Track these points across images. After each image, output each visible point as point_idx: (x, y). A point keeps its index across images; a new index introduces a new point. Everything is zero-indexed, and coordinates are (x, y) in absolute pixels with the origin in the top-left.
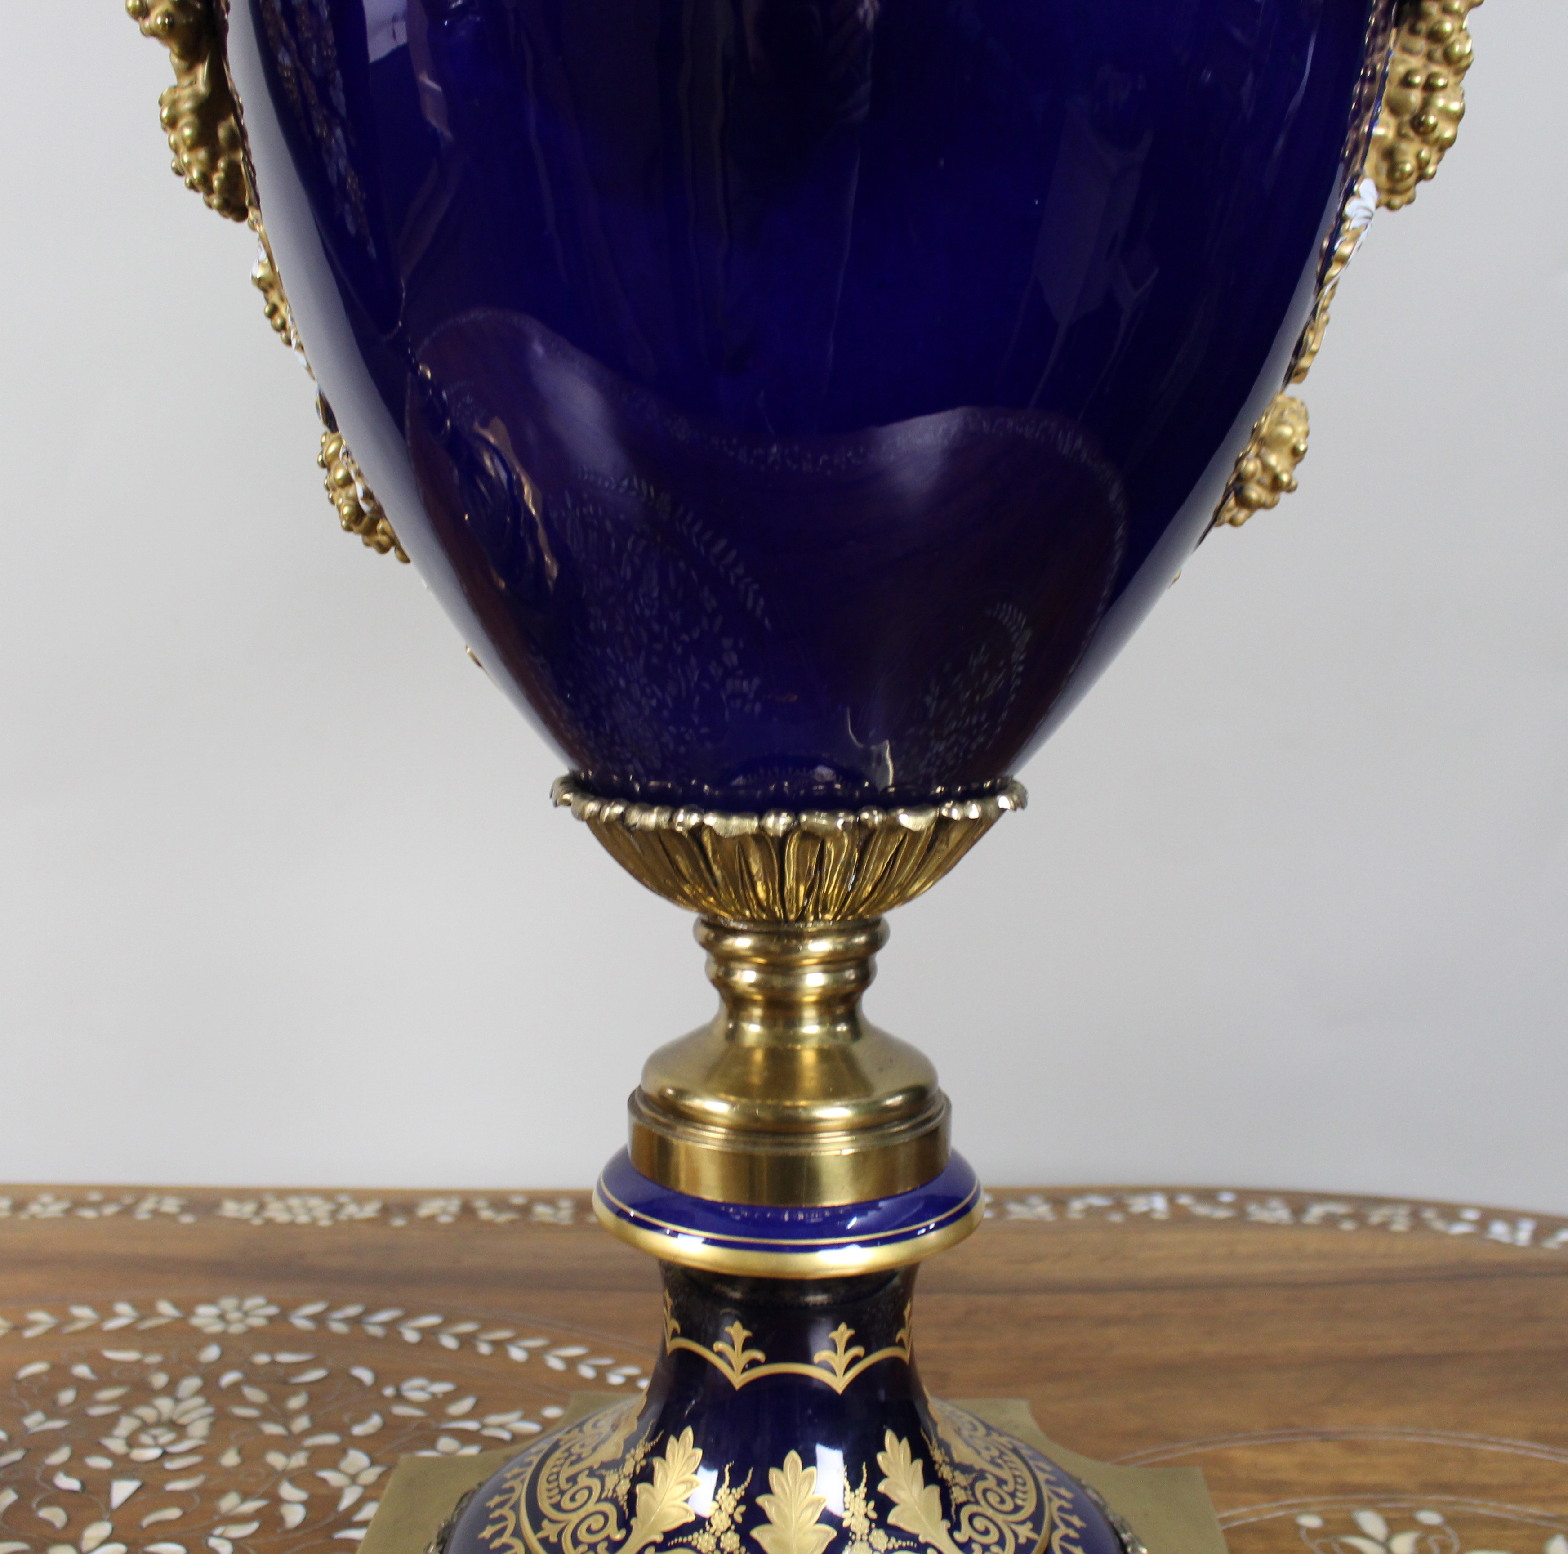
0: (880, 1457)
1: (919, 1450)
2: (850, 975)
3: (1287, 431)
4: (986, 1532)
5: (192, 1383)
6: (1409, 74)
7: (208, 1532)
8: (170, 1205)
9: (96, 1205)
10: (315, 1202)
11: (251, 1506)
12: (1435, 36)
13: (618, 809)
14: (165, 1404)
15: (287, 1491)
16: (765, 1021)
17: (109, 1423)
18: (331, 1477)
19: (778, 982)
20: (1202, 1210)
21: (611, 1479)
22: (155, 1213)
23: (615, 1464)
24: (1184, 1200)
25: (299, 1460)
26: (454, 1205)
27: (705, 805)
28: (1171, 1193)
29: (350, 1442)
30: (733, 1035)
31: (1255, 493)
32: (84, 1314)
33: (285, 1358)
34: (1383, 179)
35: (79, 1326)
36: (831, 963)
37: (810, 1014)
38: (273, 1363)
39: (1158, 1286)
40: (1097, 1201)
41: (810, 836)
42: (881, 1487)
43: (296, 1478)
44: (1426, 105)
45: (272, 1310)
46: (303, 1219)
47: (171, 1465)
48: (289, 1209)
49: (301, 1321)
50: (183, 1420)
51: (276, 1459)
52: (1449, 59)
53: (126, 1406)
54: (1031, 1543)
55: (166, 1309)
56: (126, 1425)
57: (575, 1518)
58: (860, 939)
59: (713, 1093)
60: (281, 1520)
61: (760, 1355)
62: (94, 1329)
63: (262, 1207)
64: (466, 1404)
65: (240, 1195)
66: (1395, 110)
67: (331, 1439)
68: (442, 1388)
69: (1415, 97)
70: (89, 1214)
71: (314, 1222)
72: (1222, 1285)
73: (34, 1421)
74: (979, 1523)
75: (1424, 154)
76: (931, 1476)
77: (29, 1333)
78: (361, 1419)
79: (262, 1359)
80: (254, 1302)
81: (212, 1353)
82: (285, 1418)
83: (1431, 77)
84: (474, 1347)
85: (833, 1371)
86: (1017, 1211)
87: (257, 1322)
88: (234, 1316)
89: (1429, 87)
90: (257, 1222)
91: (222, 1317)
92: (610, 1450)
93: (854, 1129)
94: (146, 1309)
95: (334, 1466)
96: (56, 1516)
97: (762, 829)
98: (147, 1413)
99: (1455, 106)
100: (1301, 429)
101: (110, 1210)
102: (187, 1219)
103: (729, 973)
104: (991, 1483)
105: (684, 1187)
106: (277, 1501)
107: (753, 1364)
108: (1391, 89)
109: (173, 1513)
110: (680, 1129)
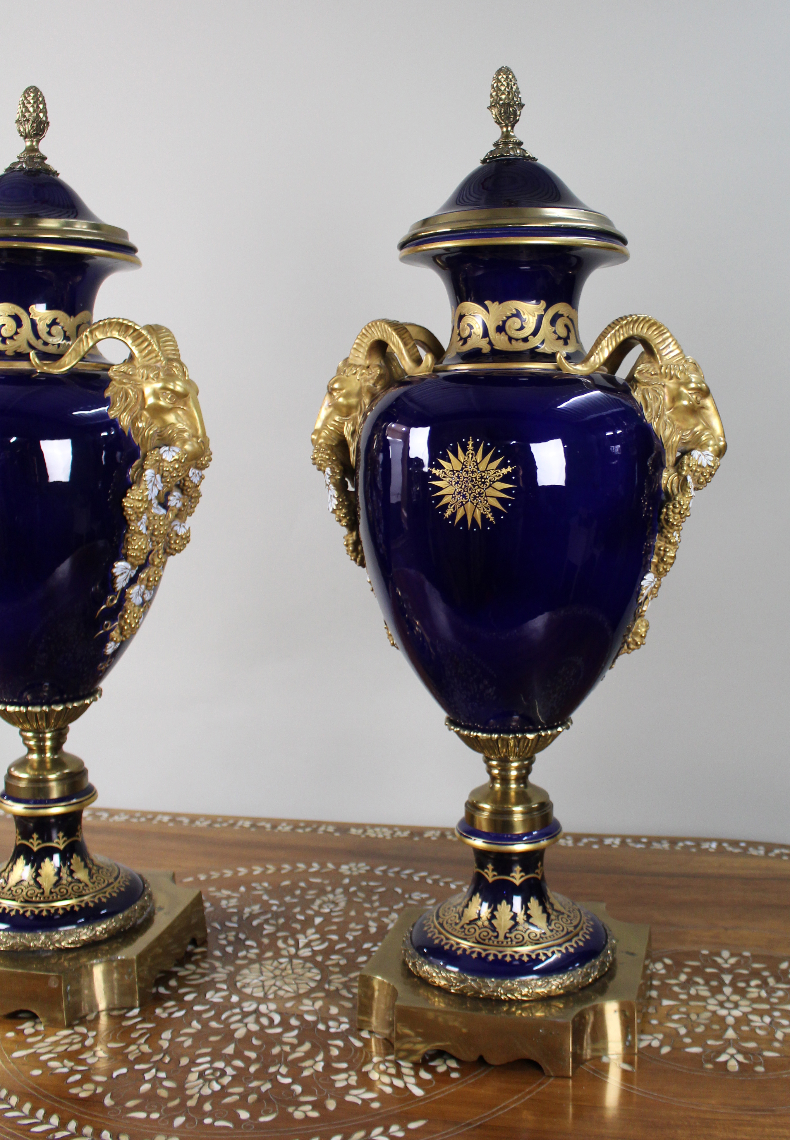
0: (529, 904)
1: (542, 903)
2: (524, 772)
3: (639, 631)
4: (559, 927)
5: (339, 890)
6: (661, 546)
7: (346, 933)
8: (331, 829)
9: (304, 828)
10: (385, 830)
11: (359, 927)
12: (666, 537)
13: (458, 729)
14: (331, 896)
15: (371, 923)
16: (501, 784)
17: (313, 901)
18: (385, 920)
19: (503, 773)
20: (730, 849)
21: (458, 907)
22: (325, 832)
23: (460, 904)
24: (725, 845)
25: (375, 915)
26: (438, 833)
27: (479, 730)
28: (720, 842)
29: (392, 910)
30: (493, 788)
31: (632, 646)
32: (301, 866)
33: (372, 884)
34: (655, 571)
35: (300, 870)
36: (518, 769)
37: (513, 782)
38: (368, 885)
39: (695, 876)
40: (689, 843)
41: (503, 739)
42: (529, 912)
43: (374, 920)
44: (664, 555)
45: (368, 868)
46: (380, 836)
47: (333, 914)
48: (375, 832)
49: (378, 871)
50: (337, 901)
51: (368, 914)
52: (670, 543)
53: (318, 896)
54: (571, 932)
55: (330, 866)
56: (318, 902)
57: (447, 917)
58: (526, 762)
59: (486, 803)
60: (369, 931)
61: (495, 873)
62: (306, 871)
63: (365, 831)
64: (433, 901)
65: (357, 826)
66: (658, 555)
67: (386, 909)
68: (425, 896)
69: (662, 553)
70: (300, 831)
71: (385, 837)
72: (722, 877)
73: (288, 899)
74: (557, 925)
75: (665, 567)
76: (545, 911)
77: (283, 872)
78: (397, 903)
79: (364, 884)
80: (362, 865)
81: (347, 881)
82: (371, 902)
83: (666, 548)
84: (438, 884)
85: (515, 879)
86: (656, 845)
87: (363, 871)
88: (354, 869)
89: (665, 551)
90: (363, 836)
91: (350, 869)
92: (459, 901)
93: (523, 813)
94: (323, 865)
95: (387, 917)
96: (298, 926)
97: (491, 737)
98: (325, 898)
99: (672, 555)
100: (643, 630)
101: (308, 830)
102: (337, 834)
103: (491, 770)
104: (565, 916)
105: (478, 827)
106: (367, 926)
107: (494, 876)
108: (656, 550)
109: (334, 928)
110: (477, 812)
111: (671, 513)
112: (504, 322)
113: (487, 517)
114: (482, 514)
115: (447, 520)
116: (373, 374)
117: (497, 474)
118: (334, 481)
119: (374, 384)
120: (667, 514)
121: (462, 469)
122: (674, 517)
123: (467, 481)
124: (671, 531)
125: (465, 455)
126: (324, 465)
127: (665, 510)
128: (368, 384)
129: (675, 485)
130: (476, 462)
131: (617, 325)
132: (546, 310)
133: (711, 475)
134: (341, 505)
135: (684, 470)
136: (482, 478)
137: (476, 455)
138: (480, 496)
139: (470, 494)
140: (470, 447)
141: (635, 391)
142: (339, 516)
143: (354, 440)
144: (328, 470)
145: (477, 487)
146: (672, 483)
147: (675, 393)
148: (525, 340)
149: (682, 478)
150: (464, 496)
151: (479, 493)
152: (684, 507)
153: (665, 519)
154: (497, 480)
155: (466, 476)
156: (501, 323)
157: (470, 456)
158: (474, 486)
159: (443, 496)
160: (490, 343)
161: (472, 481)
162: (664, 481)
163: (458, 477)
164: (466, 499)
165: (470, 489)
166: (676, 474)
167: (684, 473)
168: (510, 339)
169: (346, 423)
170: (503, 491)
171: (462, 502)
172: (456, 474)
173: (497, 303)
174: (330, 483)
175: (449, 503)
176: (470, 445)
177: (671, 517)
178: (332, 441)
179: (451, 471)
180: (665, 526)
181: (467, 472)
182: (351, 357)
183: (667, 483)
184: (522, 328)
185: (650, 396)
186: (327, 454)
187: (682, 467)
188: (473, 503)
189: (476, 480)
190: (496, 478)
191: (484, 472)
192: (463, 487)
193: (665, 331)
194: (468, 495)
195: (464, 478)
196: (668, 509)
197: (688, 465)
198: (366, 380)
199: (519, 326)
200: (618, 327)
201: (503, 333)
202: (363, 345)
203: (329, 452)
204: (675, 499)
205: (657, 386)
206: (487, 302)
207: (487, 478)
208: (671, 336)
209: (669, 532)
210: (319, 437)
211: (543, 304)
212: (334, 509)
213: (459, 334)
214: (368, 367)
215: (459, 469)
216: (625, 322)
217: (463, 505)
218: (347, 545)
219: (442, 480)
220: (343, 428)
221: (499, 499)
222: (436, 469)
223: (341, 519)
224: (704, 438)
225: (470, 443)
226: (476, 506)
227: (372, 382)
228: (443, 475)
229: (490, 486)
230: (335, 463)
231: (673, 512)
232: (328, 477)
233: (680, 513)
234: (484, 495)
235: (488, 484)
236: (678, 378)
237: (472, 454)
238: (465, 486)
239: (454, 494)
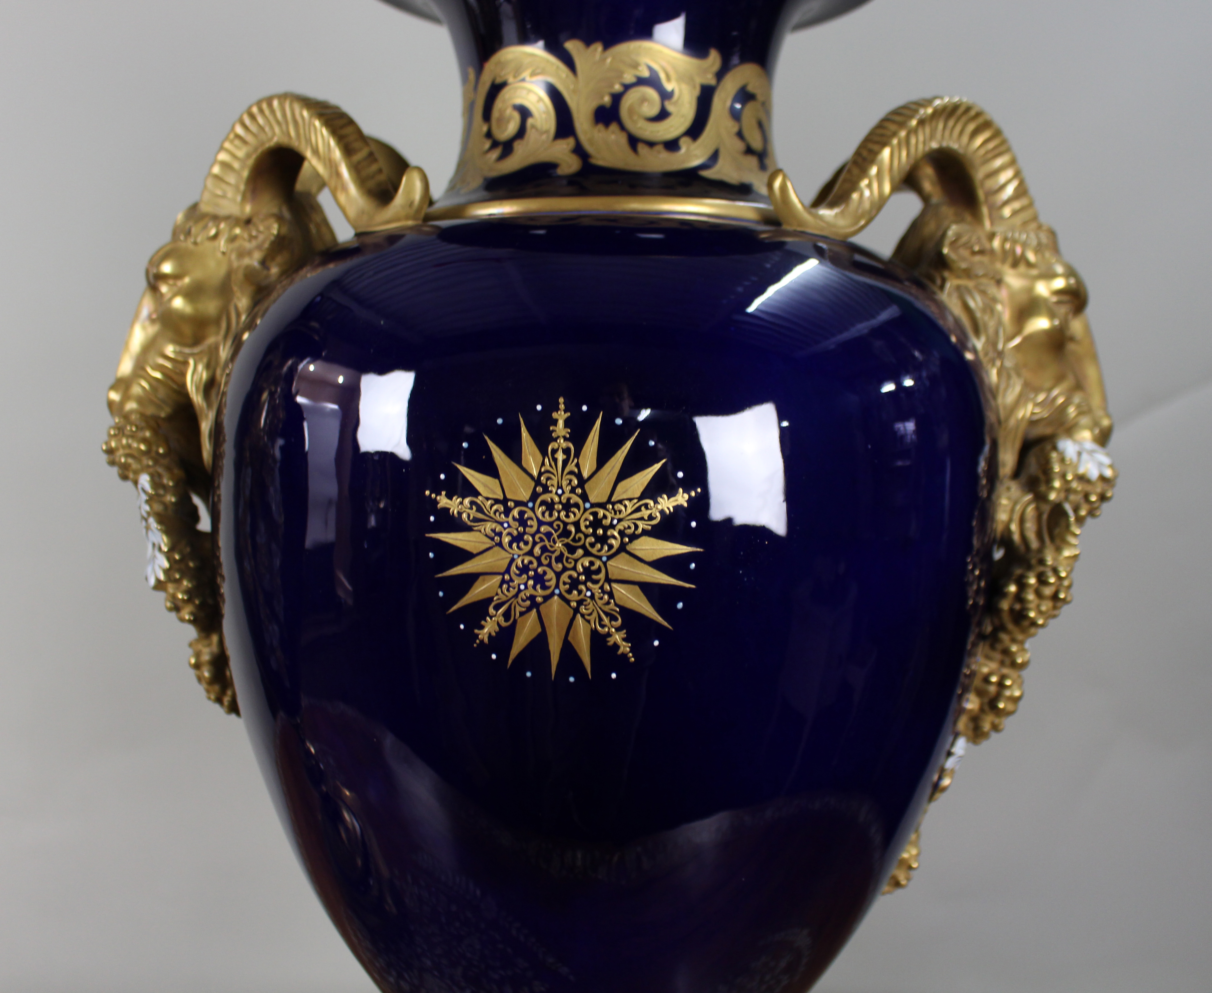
6: (989, 673)
12: (1006, 652)
34: (970, 733)
44: (998, 694)
52: (1014, 665)
66: (980, 693)
69: (992, 689)
75: (997, 721)
83: (1003, 677)
89: (1001, 685)
99: (1017, 693)
108: (977, 682)
111: (1031, 596)
112: (617, 98)
113: (611, 641)
114: (594, 634)
115: (486, 648)
116: (261, 237)
117: (645, 513)
118: (158, 507)
119: (264, 263)
120: (1019, 598)
121: (534, 496)
122: (1038, 606)
123: (548, 535)
124: (1020, 637)
125: (544, 453)
126: (135, 465)
127: (1013, 588)
128: (246, 261)
129: (1031, 527)
130: (579, 476)
131: (911, 117)
132: (720, 75)
133: (1103, 498)
134: (179, 571)
135: (1052, 488)
136: (596, 523)
137: (577, 455)
138: (589, 578)
139: (558, 575)
140: (560, 429)
141: (942, 287)
142: (174, 597)
143: (209, 405)
144: (145, 480)
145: (580, 552)
146: (1022, 521)
147: (1023, 298)
148: (672, 145)
149: (1046, 509)
150: (539, 579)
151: (587, 571)
152: (1066, 583)
153: (1011, 610)
154: (645, 533)
155: (547, 518)
156: (607, 100)
157: (560, 456)
158: (572, 550)
159: (471, 579)
160: (579, 150)
161: (566, 533)
162: (1002, 516)
163: (522, 521)
164: (544, 587)
165: (559, 559)
166: (1029, 497)
167: (1053, 496)
168: (634, 141)
169: (191, 362)
170: (661, 564)
171: (532, 598)
172: (515, 513)
173: (598, 47)
174: (149, 514)
175: (490, 600)
176: (561, 423)
177: (1031, 606)
178: (159, 407)
179: (497, 501)
180: (1010, 626)
181: (550, 506)
182: (207, 196)
183: (1010, 520)
184: (663, 115)
185: (975, 303)
186: (144, 440)
187: (1049, 481)
188: (568, 602)
189: (578, 530)
190: (641, 525)
191: (602, 506)
192: (537, 550)
193: (1002, 148)
194: (550, 575)
195: (540, 523)
196: (1022, 586)
197: (1063, 476)
198: (241, 254)
199: (654, 111)
200: (914, 122)
201: (614, 127)
202: (236, 165)
203: (148, 434)
204: (1042, 562)
205: (984, 281)
206: (572, 46)
207: (612, 526)
208: (1013, 162)
209: (1014, 641)
210: (126, 397)
211: (714, 59)
212: (158, 581)
213: (489, 134)
214: (248, 222)
215: (524, 495)
216: (930, 111)
217: (534, 604)
218: (197, 666)
219: (468, 529)
220: (183, 375)
221: (647, 588)
222: (450, 497)
223: (180, 604)
224: (1072, 411)
225: (561, 416)
226: (576, 611)
227: (257, 256)
228: (473, 513)
229: (622, 548)
230: (165, 461)
231: (1039, 595)
232: (144, 497)
233: (1055, 597)
234: (602, 576)
235: (615, 543)
236: (1029, 265)
237: (566, 451)
238: (544, 549)
239: (508, 571)
